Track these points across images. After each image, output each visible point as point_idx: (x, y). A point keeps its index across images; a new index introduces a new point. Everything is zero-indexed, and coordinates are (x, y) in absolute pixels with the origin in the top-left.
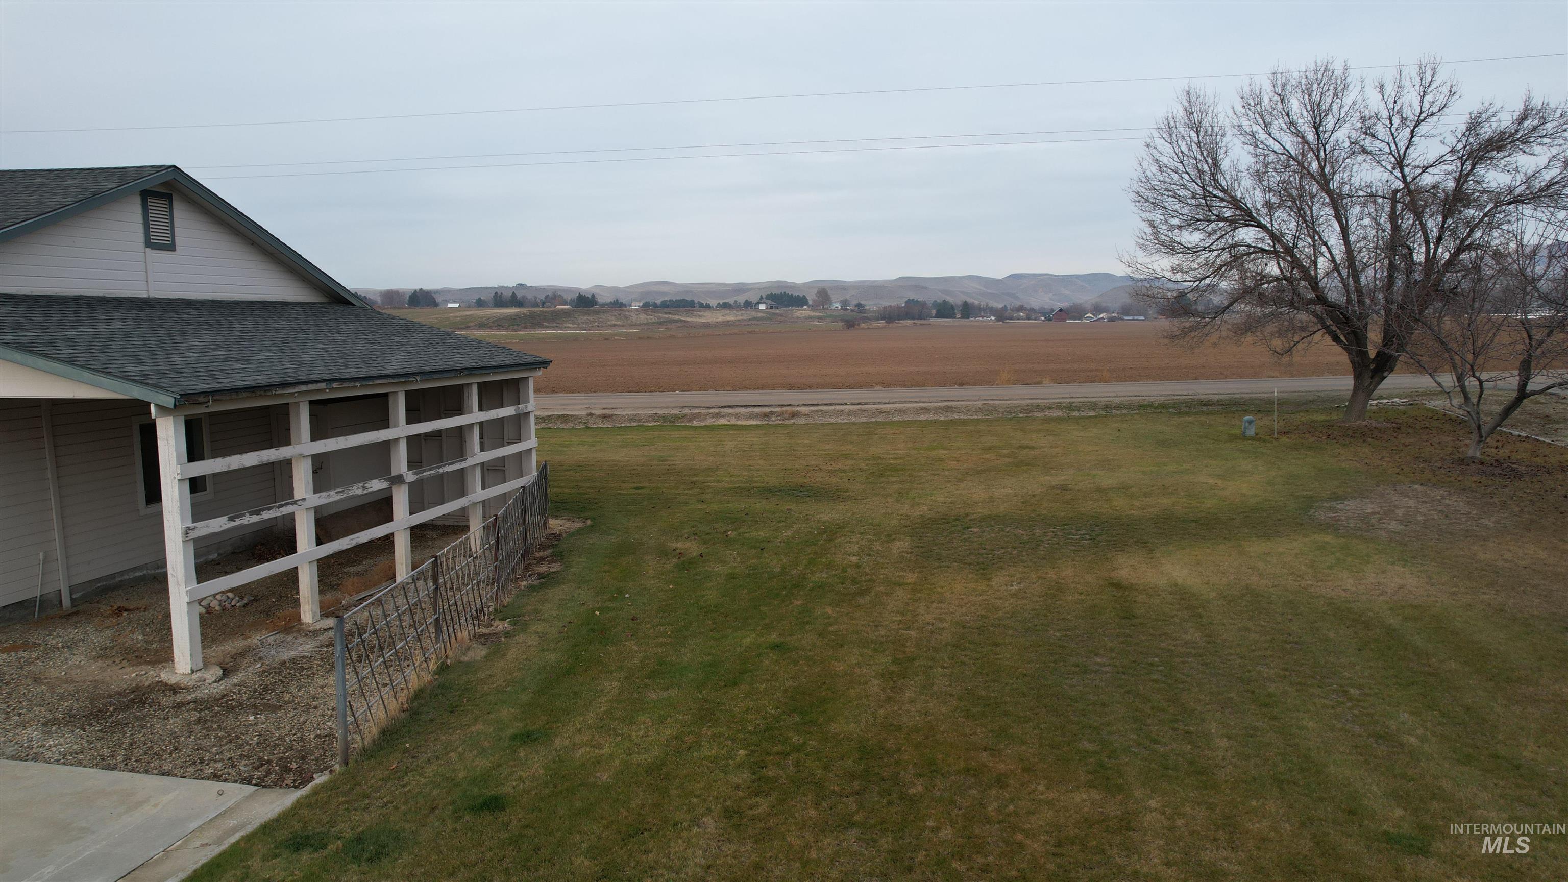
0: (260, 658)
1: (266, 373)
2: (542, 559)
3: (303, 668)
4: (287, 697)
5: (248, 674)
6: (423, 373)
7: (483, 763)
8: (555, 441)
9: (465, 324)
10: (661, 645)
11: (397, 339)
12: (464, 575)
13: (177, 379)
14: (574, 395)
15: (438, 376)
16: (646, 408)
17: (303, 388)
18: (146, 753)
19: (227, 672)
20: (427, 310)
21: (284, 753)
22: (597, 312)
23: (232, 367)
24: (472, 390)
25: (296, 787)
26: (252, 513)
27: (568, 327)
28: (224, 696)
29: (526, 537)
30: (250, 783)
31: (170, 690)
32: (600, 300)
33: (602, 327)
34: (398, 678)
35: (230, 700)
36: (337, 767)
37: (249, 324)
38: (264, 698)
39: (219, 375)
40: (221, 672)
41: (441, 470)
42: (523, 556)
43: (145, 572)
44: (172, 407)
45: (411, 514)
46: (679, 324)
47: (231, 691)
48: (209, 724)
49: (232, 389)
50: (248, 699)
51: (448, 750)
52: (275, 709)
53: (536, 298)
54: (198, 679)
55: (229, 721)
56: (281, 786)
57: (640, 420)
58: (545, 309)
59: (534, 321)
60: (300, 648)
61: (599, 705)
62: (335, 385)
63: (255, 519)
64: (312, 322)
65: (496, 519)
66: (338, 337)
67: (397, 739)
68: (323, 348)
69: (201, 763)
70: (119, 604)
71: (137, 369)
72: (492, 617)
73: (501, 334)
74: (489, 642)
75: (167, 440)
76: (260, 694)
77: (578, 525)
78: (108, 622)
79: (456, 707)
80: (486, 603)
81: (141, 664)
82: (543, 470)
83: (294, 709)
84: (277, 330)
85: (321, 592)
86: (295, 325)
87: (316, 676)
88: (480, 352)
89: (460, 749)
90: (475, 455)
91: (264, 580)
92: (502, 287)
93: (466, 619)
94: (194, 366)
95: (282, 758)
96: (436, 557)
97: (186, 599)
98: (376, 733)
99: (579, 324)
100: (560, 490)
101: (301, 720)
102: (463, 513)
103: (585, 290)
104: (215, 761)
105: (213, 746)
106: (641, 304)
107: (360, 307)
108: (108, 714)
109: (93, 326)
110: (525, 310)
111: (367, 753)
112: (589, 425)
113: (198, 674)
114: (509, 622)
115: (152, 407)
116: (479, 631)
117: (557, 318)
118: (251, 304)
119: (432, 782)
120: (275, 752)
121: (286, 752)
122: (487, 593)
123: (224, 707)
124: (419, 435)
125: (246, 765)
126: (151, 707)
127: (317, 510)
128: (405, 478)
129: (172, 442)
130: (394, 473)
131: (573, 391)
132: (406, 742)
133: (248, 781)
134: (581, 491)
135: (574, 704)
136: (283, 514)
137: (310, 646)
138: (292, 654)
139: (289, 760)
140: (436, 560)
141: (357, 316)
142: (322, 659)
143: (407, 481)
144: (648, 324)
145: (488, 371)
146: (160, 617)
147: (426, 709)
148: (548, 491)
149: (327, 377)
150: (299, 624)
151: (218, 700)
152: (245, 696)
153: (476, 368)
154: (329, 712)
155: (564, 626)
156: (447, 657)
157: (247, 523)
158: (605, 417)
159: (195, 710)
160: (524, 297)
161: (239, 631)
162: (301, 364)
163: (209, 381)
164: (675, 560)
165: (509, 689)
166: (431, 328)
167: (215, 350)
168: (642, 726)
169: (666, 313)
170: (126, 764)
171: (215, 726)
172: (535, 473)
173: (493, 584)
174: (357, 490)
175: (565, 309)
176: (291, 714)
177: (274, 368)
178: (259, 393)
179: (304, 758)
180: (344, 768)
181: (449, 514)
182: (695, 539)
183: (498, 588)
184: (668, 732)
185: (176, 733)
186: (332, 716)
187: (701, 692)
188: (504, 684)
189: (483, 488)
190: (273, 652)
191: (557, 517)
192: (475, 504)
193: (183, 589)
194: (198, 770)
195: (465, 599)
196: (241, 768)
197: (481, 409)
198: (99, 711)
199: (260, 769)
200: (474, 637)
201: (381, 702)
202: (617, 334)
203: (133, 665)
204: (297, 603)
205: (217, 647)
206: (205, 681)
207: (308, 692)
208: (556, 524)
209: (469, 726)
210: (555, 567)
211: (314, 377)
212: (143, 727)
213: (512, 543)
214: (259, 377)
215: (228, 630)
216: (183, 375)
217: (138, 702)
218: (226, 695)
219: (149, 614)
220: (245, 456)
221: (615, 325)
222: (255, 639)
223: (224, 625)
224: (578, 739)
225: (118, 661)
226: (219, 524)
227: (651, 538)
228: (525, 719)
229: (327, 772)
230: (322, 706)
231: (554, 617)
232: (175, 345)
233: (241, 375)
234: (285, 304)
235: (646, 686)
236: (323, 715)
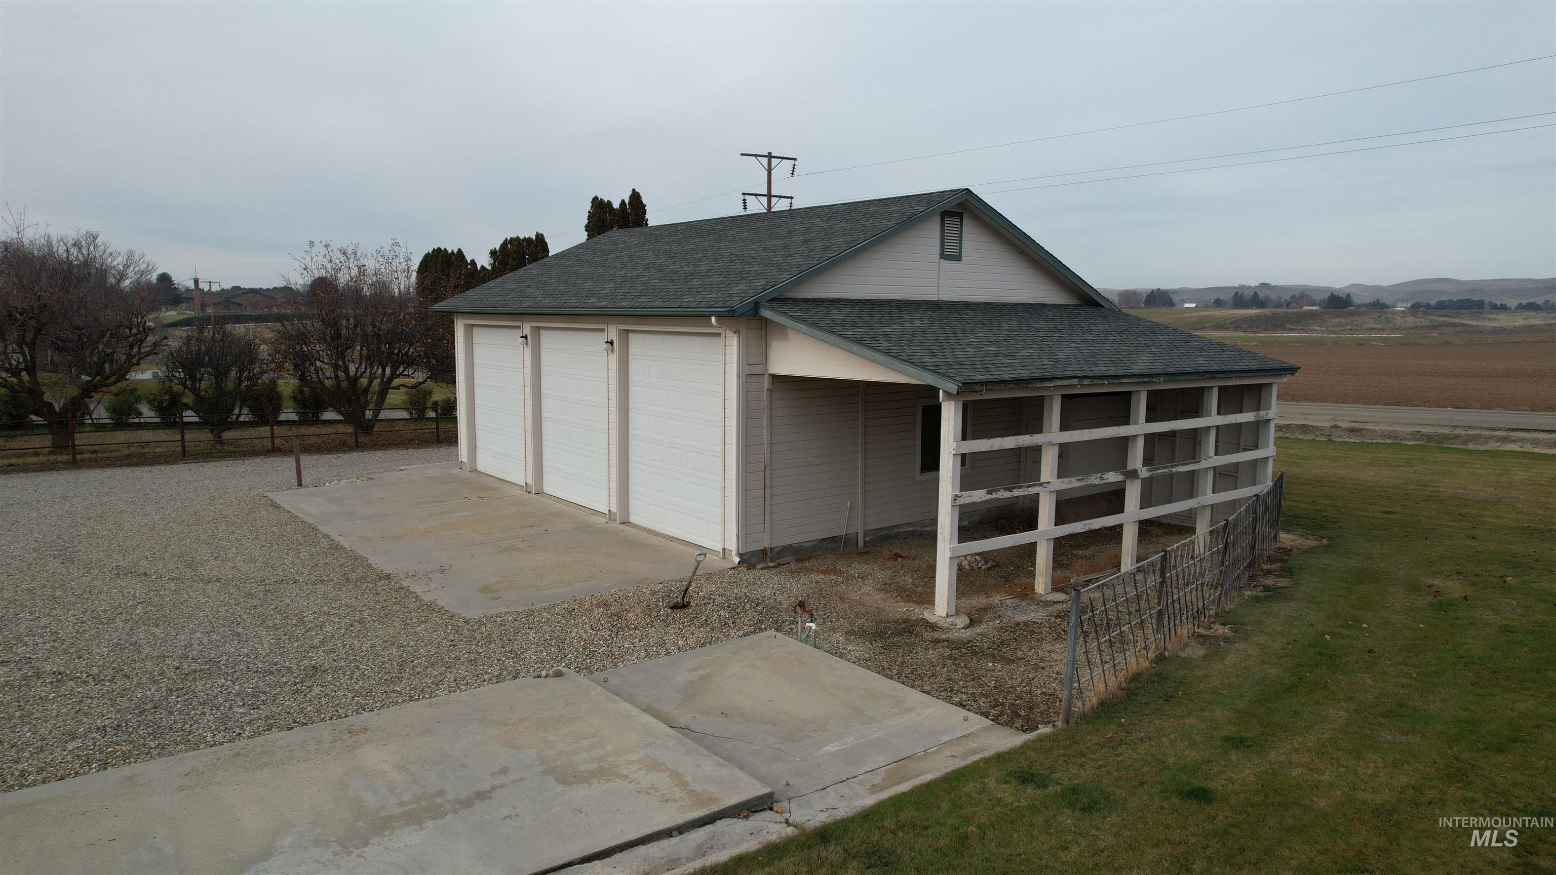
0: (999, 616)
1: (1028, 368)
2: (1269, 572)
3: (1033, 632)
4: (1019, 654)
5: (988, 627)
6: (1166, 374)
7: (1193, 755)
8: (1291, 451)
9: (1201, 324)
10: (1403, 686)
11: (1142, 341)
12: (1189, 574)
13: (960, 370)
14: (1317, 404)
15: (1181, 378)
16: (1406, 424)
17: (1059, 383)
18: (912, 673)
19: (972, 623)
20: (1164, 310)
21: (1016, 701)
22: (1351, 314)
23: (1001, 362)
24: (1212, 392)
25: (1024, 731)
26: (1005, 490)
27: (1315, 330)
28: (970, 641)
29: (1255, 547)
30: (987, 718)
31: (931, 627)
32: (1356, 301)
33: (1357, 330)
34: (1119, 658)
35: (974, 646)
36: (1059, 724)
37: (1014, 324)
38: (1001, 651)
39: (992, 368)
40: (969, 621)
41: (1174, 470)
42: (1250, 566)
43: (914, 528)
44: (955, 393)
45: (1141, 509)
46: (1458, 329)
47: (975, 639)
48: (958, 662)
49: (1002, 381)
50: (988, 648)
51: (1161, 734)
52: (1010, 661)
53: (1280, 298)
54: (951, 623)
55: (973, 663)
56: (1011, 727)
57: (1396, 437)
58: (1290, 310)
59: (1276, 323)
60: (1032, 614)
61: (1322, 731)
62: (1086, 382)
63: (1007, 494)
64: (1066, 323)
65: (1226, 524)
66: (1088, 337)
67: (1114, 713)
68: (1076, 347)
69: (951, 691)
70: (896, 551)
71: (931, 360)
72: (1212, 620)
73: (1239, 336)
74: (1208, 644)
75: (949, 421)
76: (998, 646)
77: (1312, 543)
78: (888, 564)
79: (1171, 697)
80: (1208, 606)
81: (910, 601)
82: (1279, 481)
83: (1025, 666)
84: (1037, 330)
85: (1054, 568)
86: (1051, 325)
87: (1045, 641)
88: (1223, 356)
89: (1172, 736)
90: (1210, 458)
91: (1004, 550)
92: (1243, 287)
93: (1187, 616)
94: (972, 359)
95: (1013, 704)
96: (1166, 552)
97: (949, 555)
98: (1096, 703)
99: (1328, 327)
100: (1294, 504)
101: (1030, 676)
102: (1191, 515)
103: (1340, 290)
104: (962, 693)
105: (961, 680)
106: (1409, 305)
107: (1109, 310)
108: (887, 635)
109: (901, 324)
110: (1266, 311)
111: (1085, 718)
112: (1333, 438)
113: (951, 619)
114: (1230, 628)
115: (941, 391)
116: (1199, 630)
117: (1303, 319)
118: (1015, 305)
119: (1143, 758)
120: (1008, 698)
121: (1017, 700)
122: (1210, 596)
123: (969, 650)
124: (1154, 434)
125: (984, 702)
126: (916, 637)
127: (1058, 493)
128: (1139, 473)
129: (952, 423)
130: (1130, 467)
131: (1315, 400)
132: (1122, 717)
133: (986, 715)
134: (1318, 507)
135: (1293, 722)
136: (1030, 493)
137: (1040, 614)
138: (1025, 618)
139: (1019, 707)
140: (1165, 555)
141: (1106, 318)
142: (1050, 628)
143: (1141, 476)
144: (1416, 328)
145: (1231, 375)
146: (924, 567)
147: (1142, 692)
148: (1283, 503)
149: (1080, 373)
150: (1032, 593)
151: (965, 644)
152: (986, 645)
153: (1218, 372)
154: (1054, 675)
155: (1288, 644)
156: (1165, 649)
157: (1000, 497)
158: (1352, 430)
159: (948, 648)
160: (1267, 297)
161: (982, 590)
162: (1057, 361)
163: (984, 373)
164: (1429, 598)
165: (1225, 692)
166: (1175, 330)
167: (988, 346)
168: (1371, 765)
169: (1442, 316)
170: (899, 678)
171: (962, 664)
172: (1270, 483)
173: (1216, 588)
174: (1094, 480)
175: (1313, 310)
176: (1022, 669)
177: (1034, 363)
178: (1022, 385)
179: (1031, 709)
180: (1065, 725)
181: (1175, 514)
182: (1459, 579)
183: (1221, 593)
184: (1404, 779)
185: (934, 662)
186: (1056, 678)
187: (1451, 748)
188: (1221, 686)
189: (1213, 492)
190: (1010, 613)
191: (1288, 532)
192: (1204, 507)
193: (948, 546)
194: (949, 696)
195: (1188, 598)
196: (981, 704)
197: (1219, 413)
198: (881, 632)
199: (996, 709)
200: (1193, 635)
201: (1102, 675)
202: (1375, 339)
203: (904, 602)
204: (1032, 575)
205: (965, 599)
206: (956, 625)
207: (1037, 654)
208: (1286, 539)
209: (1183, 717)
210: (1283, 582)
211: (1068, 373)
212: (911, 652)
213: (1240, 550)
214: (1022, 371)
215: (974, 588)
216: (965, 366)
217: (908, 632)
218: (971, 641)
219: (917, 562)
220: (1005, 439)
221: (1372, 329)
222: (996, 599)
223: (972, 582)
224: (1294, 758)
225: (894, 597)
226: (979, 495)
227: (1400, 569)
228: (1239, 725)
229: (1050, 725)
230: (1048, 668)
231: (1279, 633)
232: (957, 341)
233: (1009, 369)
234: (1044, 306)
235: (1380, 724)
236: (1049, 677)
